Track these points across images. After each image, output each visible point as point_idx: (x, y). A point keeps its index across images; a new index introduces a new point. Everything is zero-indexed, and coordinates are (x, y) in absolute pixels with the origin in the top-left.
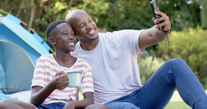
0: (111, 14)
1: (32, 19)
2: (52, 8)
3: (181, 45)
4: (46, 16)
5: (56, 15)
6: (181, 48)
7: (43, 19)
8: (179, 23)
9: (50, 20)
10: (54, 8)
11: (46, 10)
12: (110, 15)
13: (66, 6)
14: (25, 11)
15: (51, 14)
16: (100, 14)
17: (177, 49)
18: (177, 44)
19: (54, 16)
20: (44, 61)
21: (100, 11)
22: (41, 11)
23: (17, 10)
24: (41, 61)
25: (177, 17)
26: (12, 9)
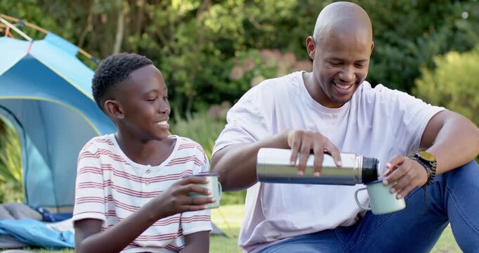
0: (304, 16)
1: (119, 37)
2: (165, 8)
3: (469, 85)
4: (153, 29)
5: (176, 25)
6: (471, 91)
7: (145, 36)
8: (464, 32)
9: (162, 38)
10: (170, 9)
11: (151, 15)
12: (301, 20)
13: (197, 4)
14: (104, 19)
15: (163, 23)
16: (276, 18)
17: (461, 93)
18: (460, 84)
19: (172, 28)
20: (97, 155)
21: (278, 11)
22: (141, 17)
23: (87, 17)
24: (88, 154)
25: (460, 18)
26: (74, 16)
